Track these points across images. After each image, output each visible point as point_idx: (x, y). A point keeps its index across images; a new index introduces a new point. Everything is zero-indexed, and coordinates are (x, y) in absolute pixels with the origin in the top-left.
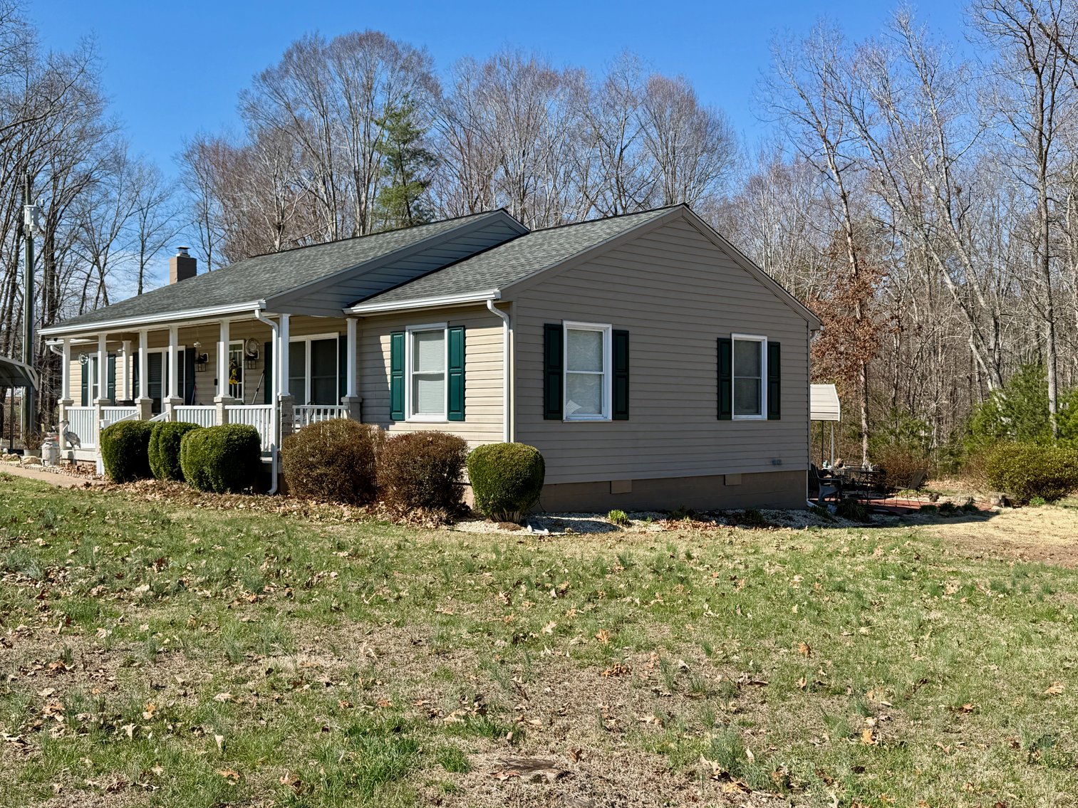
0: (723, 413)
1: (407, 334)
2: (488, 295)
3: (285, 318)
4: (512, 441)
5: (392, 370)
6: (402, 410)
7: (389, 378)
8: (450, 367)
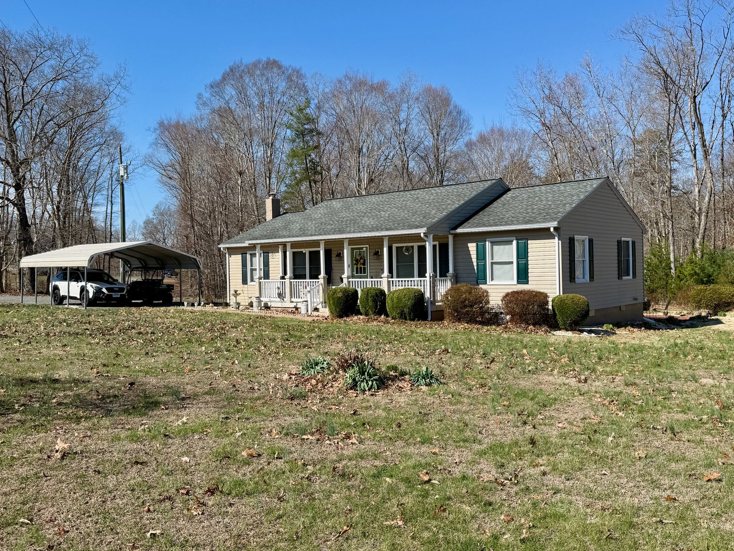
0: (620, 277)
1: (487, 243)
2: (552, 225)
3: (432, 236)
4: (561, 294)
5: (478, 259)
6: (485, 278)
7: (475, 264)
8: (518, 257)
